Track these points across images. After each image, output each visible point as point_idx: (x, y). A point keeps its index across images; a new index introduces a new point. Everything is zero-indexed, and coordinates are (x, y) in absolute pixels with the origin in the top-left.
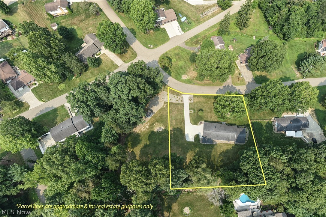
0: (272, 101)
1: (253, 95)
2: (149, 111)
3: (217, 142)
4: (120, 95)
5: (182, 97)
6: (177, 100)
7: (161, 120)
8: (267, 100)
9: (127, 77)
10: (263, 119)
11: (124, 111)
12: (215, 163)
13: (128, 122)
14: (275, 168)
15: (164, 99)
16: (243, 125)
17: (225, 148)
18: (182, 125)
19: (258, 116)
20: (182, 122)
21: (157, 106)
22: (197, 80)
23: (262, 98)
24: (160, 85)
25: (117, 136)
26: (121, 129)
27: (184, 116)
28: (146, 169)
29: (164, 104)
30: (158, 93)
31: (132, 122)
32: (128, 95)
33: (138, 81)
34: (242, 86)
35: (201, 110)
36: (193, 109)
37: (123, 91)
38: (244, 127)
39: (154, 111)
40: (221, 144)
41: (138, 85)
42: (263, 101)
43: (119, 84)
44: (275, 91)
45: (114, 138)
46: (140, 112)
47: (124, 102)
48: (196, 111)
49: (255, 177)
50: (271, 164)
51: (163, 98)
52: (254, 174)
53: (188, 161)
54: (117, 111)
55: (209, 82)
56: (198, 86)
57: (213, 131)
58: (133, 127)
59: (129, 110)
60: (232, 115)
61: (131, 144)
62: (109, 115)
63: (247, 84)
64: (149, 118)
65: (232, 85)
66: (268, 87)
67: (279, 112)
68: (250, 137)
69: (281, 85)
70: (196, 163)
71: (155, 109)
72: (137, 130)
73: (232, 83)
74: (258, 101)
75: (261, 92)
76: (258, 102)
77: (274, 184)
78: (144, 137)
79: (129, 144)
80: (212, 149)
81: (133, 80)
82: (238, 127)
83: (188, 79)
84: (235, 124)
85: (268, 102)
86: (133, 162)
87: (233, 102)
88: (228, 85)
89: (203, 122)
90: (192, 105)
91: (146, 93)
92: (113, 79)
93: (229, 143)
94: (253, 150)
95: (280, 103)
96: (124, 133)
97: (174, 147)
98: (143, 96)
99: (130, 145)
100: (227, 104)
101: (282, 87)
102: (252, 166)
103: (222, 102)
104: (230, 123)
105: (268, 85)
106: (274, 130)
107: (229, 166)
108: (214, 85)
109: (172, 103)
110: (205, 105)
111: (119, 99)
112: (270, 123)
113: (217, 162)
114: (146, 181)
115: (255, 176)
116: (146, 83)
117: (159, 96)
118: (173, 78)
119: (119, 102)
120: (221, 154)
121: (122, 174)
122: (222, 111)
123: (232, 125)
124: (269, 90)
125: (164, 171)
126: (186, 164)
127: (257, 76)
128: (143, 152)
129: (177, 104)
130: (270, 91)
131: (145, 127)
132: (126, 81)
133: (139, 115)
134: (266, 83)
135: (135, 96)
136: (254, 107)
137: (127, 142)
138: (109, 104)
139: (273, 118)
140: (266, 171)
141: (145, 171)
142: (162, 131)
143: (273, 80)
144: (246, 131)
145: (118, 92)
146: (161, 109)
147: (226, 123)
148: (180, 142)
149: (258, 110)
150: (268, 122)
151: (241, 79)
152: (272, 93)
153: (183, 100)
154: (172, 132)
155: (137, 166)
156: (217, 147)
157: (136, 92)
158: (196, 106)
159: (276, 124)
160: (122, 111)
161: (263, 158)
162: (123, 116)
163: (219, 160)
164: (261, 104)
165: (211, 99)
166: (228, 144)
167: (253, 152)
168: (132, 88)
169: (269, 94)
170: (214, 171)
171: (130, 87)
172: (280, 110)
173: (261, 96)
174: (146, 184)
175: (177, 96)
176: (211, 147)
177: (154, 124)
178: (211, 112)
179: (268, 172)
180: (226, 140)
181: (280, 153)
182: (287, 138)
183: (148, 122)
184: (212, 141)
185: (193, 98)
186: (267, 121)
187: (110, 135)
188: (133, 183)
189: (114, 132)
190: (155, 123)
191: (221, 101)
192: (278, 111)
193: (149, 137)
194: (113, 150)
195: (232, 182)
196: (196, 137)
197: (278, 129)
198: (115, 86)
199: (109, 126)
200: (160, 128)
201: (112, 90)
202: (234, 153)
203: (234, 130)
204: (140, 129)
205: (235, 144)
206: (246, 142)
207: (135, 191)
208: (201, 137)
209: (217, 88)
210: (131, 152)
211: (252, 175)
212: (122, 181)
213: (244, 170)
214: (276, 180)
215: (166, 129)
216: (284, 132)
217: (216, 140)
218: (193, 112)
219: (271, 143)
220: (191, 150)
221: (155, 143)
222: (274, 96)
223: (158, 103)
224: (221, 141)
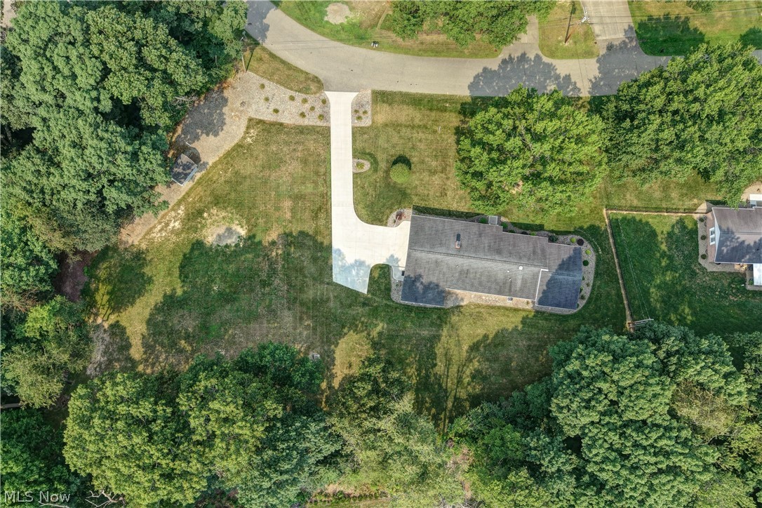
0: (707, 136)
1: (625, 107)
2: (184, 158)
3: (462, 299)
4: (64, 90)
5: (324, 102)
6: (303, 115)
7: (233, 195)
8: (683, 131)
9: (91, 15)
10: (658, 209)
11: (80, 161)
12: (450, 384)
13: (98, 207)
14: (696, 429)
15: (250, 105)
16: (575, 232)
17: (492, 326)
18: (322, 222)
19: (639, 195)
20: (320, 209)
21: (216, 135)
22: (389, 29)
23: (663, 123)
24: (230, 50)
25: (51, 262)
26: (66, 234)
27: (327, 183)
28: (169, 410)
29: (248, 128)
30: (221, 81)
31: (115, 207)
32: (94, 94)
33: (138, 34)
34: (582, 61)
35: (403, 160)
36: (370, 154)
37: (74, 76)
38: (576, 238)
39: (204, 158)
40: (479, 306)
41: (139, 52)
42: (668, 134)
43: (56, 44)
44: (723, 96)
45: (38, 270)
46: (148, 165)
47: (80, 121)
48: (383, 165)
49: (613, 462)
50: (684, 411)
51: (243, 104)
52: (609, 448)
53: (340, 372)
54: (51, 160)
55: (442, 38)
56: (392, 55)
57: (448, 254)
58: (118, 226)
59: (100, 157)
60: (531, 193)
61: (108, 293)
62: (15, 174)
63: (603, 51)
64: (186, 185)
65: (537, 56)
66: (694, 77)
67: (732, 182)
68: (598, 283)
69: (750, 70)
70: (376, 391)
71: (211, 148)
72: (135, 235)
73: (542, 47)
74: (648, 136)
75: (663, 97)
76: (646, 138)
77: (688, 493)
78: (161, 266)
79: (102, 296)
80: (440, 326)
81: (119, 28)
82: (552, 240)
83: (353, 25)
84: (540, 228)
85: (691, 140)
86: (118, 380)
87: (538, 138)
88: (524, 55)
89: (409, 212)
90: (366, 136)
91: (172, 83)
92: (30, 22)
93: (509, 303)
94: (612, 347)
95: (740, 145)
96: (81, 247)
97: (286, 313)
98: (160, 100)
99: (106, 298)
100: (515, 142)
101: (753, 80)
102: (603, 414)
103: (491, 137)
104: (521, 221)
105: (697, 68)
106: (704, 257)
107: (507, 399)
108: (461, 55)
109: (281, 124)
110: (420, 141)
111: (59, 106)
112: (690, 227)
113: (460, 381)
114: (171, 465)
115: (611, 457)
116: (173, 42)
117: (226, 93)
118: (289, 15)
119: (58, 121)
120: (474, 348)
121: (72, 428)
122: (492, 175)
123: (526, 229)
124: (697, 88)
125: (241, 428)
126: (330, 387)
127: (650, 18)
128: (158, 328)
129: (302, 130)
130: (700, 92)
131: (167, 225)
132: (86, 31)
133: (140, 179)
134: (687, 58)
135: (126, 100)
136: (625, 158)
137: (93, 286)
138: (17, 126)
139: (703, 207)
140: (660, 438)
141: (166, 420)
142: (237, 246)
143: (719, 48)
144: (585, 258)
145: (54, 78)
146: (233, 149)
147: (503, 219)
148: (310, 294)
149: (643, 170)
150: (681, 221)
151: (581, 30)
152: (711, 101)
153: (328, 113)
154: (280, 252)
155: (135, 400)
156: (460, 321)
157: (130, 83)
158: (381, 142)
159: (713, 233)
160: (72, 160)
161: (651, 385)
162: (74, 182)
163: (468, 372)
164: (657, 150)
165: (447, 114)
166: (506, 309)
167: (611, 358)
168: (112, 65)
169: (696, 107)
170: (442, 416)
171: (106, 57)
172: (737, 177)
173: (660, 112)
174: (168, 476)
175: (304, 96)
176: (435, 316)
177: (205, 215)
178: (443, 170)
179: (669, 442)
180: (500, 292)
181: (726, 369)
182: (755, 293)
183: (179, 203)
184: (442, 295)
185: (369, 108)
186: (674, 217)
187: (21, 261)
188: (118, 470)
189: (37, 249)
190: (207, 208)
191: (488, 131)
192: (730, 179)
193: (182, 267)
194: (36, 320)
195: (517, 474)
196: (376, 275)
197: (720, 252)
198: (41, 53)
199: (14, 218)
200: (229, 230)
201: (30, 66)
202: (529, 346)
203: (534, 252)
204: (148, 233)
205: (537, 312)
206: (582, 303)
207: (124, 496)
208: (396, 277)
209: (474, 68)
210: (112, 326)
211: (601, 451)
212: (70, 456)
213: (566, 428)
214: (698, 476)
215: (254, 236)
216: (745, 266)
217: (458, 291)
218: (367, 166)
219: (687, 310)
220: (354, 327)
221: (207, 293)
222: (716, 118)
223: (223, 123)
224: (480, 297)
